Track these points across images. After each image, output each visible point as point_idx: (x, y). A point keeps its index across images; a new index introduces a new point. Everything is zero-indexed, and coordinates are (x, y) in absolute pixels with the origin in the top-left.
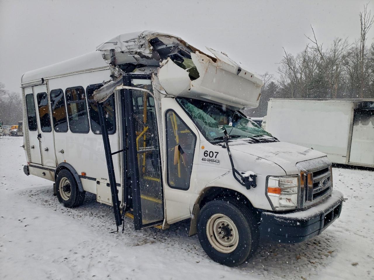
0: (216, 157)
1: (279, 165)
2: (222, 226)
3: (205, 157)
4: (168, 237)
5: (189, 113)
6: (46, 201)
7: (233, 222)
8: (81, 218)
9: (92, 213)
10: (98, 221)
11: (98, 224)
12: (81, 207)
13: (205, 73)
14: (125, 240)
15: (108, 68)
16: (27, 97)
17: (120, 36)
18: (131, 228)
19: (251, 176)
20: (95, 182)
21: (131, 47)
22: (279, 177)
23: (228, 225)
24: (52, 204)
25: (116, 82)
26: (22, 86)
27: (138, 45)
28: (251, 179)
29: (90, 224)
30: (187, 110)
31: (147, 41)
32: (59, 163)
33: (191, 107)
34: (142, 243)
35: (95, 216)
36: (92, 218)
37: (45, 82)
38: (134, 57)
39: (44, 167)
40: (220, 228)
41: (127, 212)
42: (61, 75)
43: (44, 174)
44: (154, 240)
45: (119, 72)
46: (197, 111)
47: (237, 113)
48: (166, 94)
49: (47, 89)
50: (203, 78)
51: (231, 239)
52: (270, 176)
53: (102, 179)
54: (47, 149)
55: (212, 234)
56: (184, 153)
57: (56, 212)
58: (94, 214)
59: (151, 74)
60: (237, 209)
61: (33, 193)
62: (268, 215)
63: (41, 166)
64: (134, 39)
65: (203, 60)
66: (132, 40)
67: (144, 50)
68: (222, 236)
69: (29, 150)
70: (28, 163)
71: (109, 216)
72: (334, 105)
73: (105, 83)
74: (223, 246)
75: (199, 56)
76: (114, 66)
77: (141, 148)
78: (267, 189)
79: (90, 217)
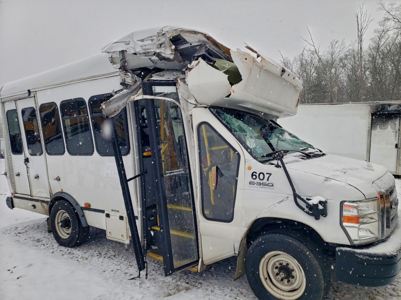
0: (268, 180)
1: (354, 187)
2: (279, 266)
3: (253, 180)
4: (204, 280)
5: (228, 125)
6: (38, 241)
7: (296, 261)
8: (87, 261)
9: (100, 253)
10: (110, 263)
11: (112, 267)
12: (83, 245)
13: (249, 75)
14: (152, 289)
15: (118, 74)
16: (8, 114)
17: (132, 33)
18: (153, 270)
19: (321, 202)
20: (104, 215)
21: (147, 47)
22: (358, 202)
23: (288, 264)
24: (47, 244)
25: (130, 91)
26: (1, 100)
27: (157, 43)
28: (321, 207)
29: (102, 269)
30: (224, 122)
31: (168, 39)
32: (54, 193)
33: (228, 118)
34: (174, 291)
35: (105, 257)
36: (101, 259)
37: (32, 95)
38: (150, 59)
39: (34, 198)
40: (277, 268)
41: (148, 251)
42: (54, 85)
43: (34, 206)
44: (187, 285)
45: (132, 78)
46: (237, 123)
47: (271, 123)
48: (195, 103)
49: (36, 103)
50: (247, 81)
51: (293, 282)
52: (345, 201)
53: (112, 210)
54: (37, 176)
55: (266, 276)
56: (223, 175)
57: (53, 254)
58: (102, 254)
59: (176, 79)
60: (302, 244)
61: (19, 230)
62: (346, 251)
63: (29, 197)
64: (151, 37)
65: (246, 59)
66: (148, 38)
67: (164, 50)
68: (280, 278)
69: (14, 177)
70: (12, 194)
71: (121, 256)
72: (349, 109)
73: (116, 92)
74: (282, 291)
75: (242, 55)
76: (124, 71)
77: (168, 172)
78: (342, 219)
79: (98, 258)
